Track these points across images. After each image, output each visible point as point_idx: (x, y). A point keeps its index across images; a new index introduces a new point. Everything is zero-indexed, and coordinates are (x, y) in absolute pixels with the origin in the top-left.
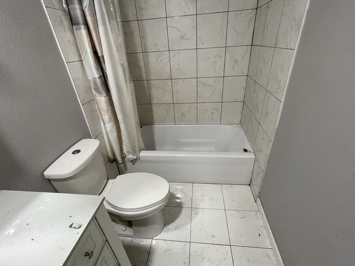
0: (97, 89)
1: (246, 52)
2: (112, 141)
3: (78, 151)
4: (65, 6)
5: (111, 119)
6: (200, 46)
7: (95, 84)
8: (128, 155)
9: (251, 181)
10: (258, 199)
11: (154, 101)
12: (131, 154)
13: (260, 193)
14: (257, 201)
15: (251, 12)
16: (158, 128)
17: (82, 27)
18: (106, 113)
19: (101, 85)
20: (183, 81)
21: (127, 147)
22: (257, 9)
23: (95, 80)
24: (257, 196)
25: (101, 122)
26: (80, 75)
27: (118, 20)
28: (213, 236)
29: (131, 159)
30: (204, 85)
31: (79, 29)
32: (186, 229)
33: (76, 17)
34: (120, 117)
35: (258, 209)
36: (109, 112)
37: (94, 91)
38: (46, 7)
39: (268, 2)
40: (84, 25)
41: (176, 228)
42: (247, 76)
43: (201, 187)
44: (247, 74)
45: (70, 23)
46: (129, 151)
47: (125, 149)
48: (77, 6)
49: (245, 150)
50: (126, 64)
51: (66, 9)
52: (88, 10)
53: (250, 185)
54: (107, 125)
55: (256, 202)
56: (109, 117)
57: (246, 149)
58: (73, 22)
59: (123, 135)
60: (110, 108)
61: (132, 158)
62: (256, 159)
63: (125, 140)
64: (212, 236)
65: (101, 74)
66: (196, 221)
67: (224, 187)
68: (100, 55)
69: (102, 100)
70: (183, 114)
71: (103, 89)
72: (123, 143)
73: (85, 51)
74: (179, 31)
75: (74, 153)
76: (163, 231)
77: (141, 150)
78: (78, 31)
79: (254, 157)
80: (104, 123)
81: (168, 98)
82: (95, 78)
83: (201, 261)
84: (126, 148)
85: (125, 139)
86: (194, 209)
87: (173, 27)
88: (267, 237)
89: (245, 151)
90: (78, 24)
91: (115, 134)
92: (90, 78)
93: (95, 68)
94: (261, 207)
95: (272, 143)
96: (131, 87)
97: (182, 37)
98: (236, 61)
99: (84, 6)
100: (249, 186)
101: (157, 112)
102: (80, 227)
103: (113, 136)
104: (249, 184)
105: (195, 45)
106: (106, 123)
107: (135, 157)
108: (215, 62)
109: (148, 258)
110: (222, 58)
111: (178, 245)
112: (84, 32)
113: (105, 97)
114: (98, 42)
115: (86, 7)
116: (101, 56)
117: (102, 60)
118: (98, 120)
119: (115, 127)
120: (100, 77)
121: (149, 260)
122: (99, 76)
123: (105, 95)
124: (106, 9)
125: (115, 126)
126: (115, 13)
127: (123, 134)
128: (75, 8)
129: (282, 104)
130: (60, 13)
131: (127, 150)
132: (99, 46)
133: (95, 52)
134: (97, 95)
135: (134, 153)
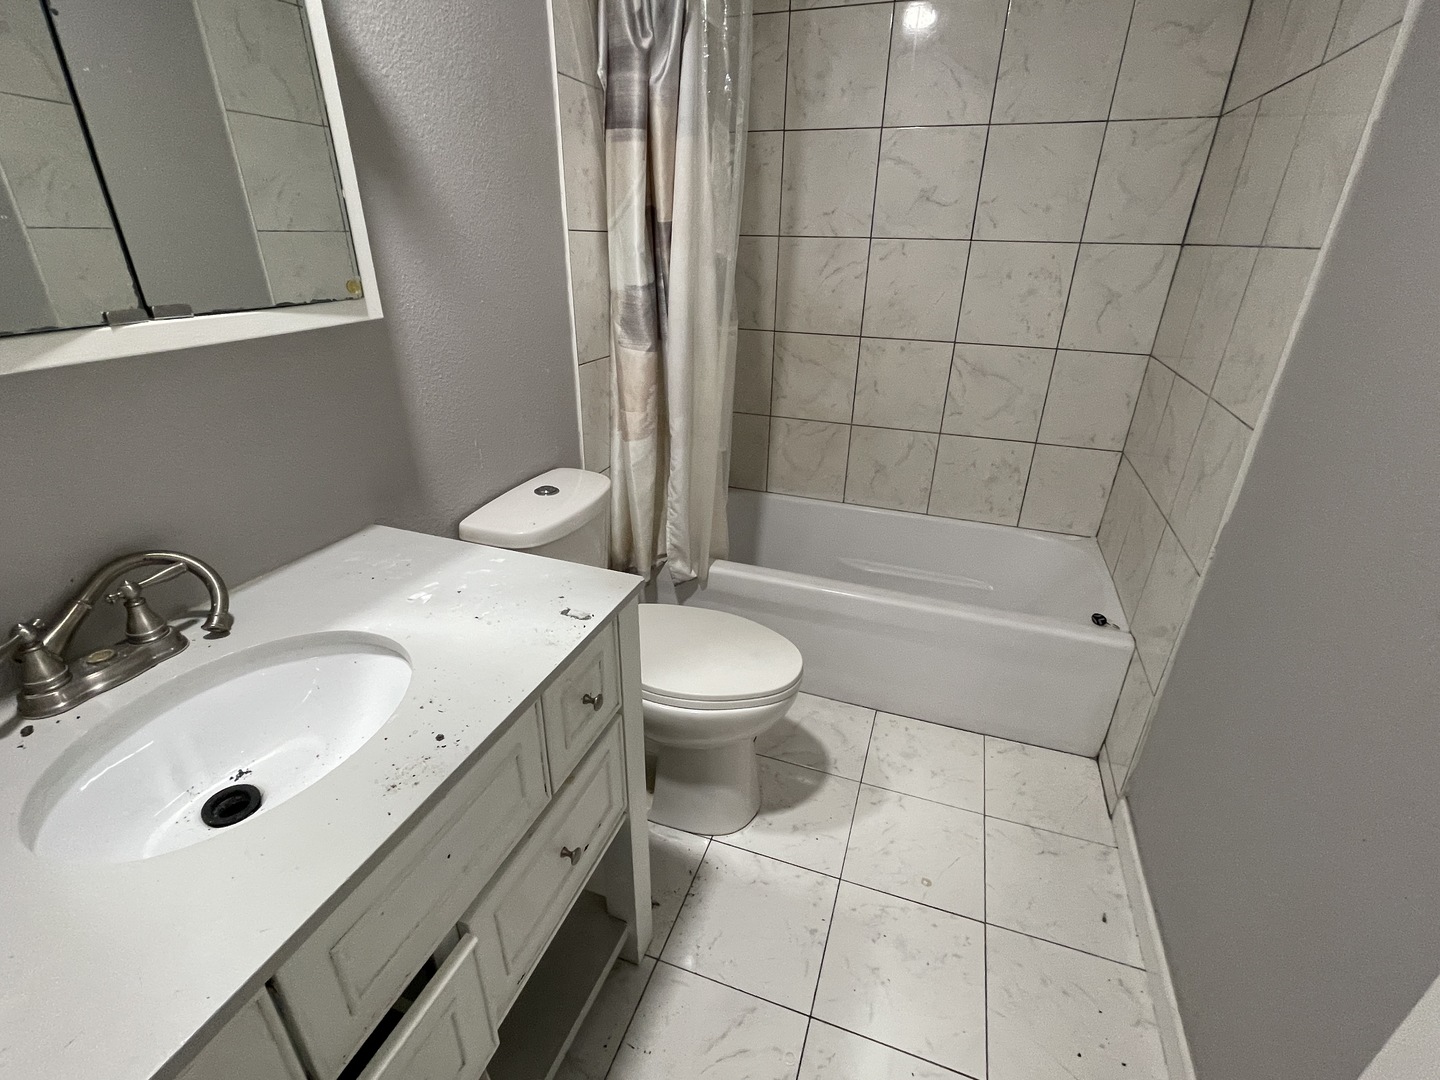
0: (629, 324)
1: (1158, 266)
2: (636, 501)
3: (553, 491)
4: (601, 73)
5: (647, 427)
6: (985, 230)
7: (630, 304)
8: (674, 560)
9: (1104, 742)
10: (1123, 802)
11: (783, 408)
12: (684, 558)
13: (1130, 780)
14: (1117, 812)
15: (1197, 127)
16: (778, 505)
17: (636, 132)
18: (638, 406)
19: (646, 314)
20: (903, 349)
21: (677, 532)
22: (1220, 117)
23: (633, 293)
24: (1118, 792)
25: (617, 433)
26: (592, 272)
27: (739, 121)
28: (925, 882)
29: (679, 577)
30: (979, 371)
31: (628, 138)
32: (832, 837)
33: (628, 105)
34: (677, 424)
35: (1116, 842)
36: (649, 400)
37: (619, 329)
38: (558, 72)
39: (1261, 96)
40: (642, 127)
41: (795, 828)
42: (1150, 355)
43: (907, 729)
44: (1150, 348)
45: (601, 118)
46: (679, 545)
47: (668, 535)
48: (636, 75)
49: (1099, 620)
50: (731, 258)
51: (603, 81)
52: (664, 87)
53: (1097, 758)
54: (632, 444)
55: (1111, 816)
56: (645, 419)
57: (1103, 617)
58: (611, 116)
59: (673, 487)
60: (653, 389)
61: (683, 574)
62: (1136, 654)
63: (677, 506)
64: (923, 879)
65: (652, 280)
66: (870, 824)
67: (994, 745)
68: (662, 218)
69: (636, 357)
70: (880, 469)
71: (647, 324)
72: (668, 513)
73: (624, 204)
74: (918, 173)
75: (538, 491)
76: (750, 827)
77: (715, 557)
78: (618, 144)
79: (1130, 645)
80: (625, 437)
81: (835, 403)
82: (635, 287)
83: (871, 941)
84: (673, 534)
85: (677, 501)
86: (868, 789)
87: (899, 161)
88: (1134, 933)
89: (1098, 624)
90: (627, 124)
91: (648, 480)
92: (619, 285)
93: (641, 254)
94: (1129, 828)
95: (1201, 581)
96: (730, 333)
97: (926, 197)
98: (1111, 298)
99: (653, 77)
100: (1093, 763)
101: (788, 446)
102: (588, 618)
103: (642, 486)
104: (1094, 755)
105: (967, 226)
106: (631, 436)
107: (694, 574)
108: (1031, 292)
109: (691, 886)
110: (1060, 281)
111: (798, 876)
112: (636, 146)
113: (649, 350)
114: (667, 183)
115: (658, 79)
116: (665, 223)
117: (664, 235)
118: (608, 426)
119: (652, 458)
120: (647, 287)
121: (692, 892)
122: (646, 283)
123: (648, 345)
124: (708, 88)
125: (654, 453)
126: (735, 99)
127: (675, 483)
128: (629, 81)
129: (1255, 437)
130: (585, 91)
131: (675, 541)
132: (667, 192)
133: (651, 212)
134: (626, 341)
135: (695, 558)
